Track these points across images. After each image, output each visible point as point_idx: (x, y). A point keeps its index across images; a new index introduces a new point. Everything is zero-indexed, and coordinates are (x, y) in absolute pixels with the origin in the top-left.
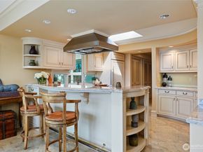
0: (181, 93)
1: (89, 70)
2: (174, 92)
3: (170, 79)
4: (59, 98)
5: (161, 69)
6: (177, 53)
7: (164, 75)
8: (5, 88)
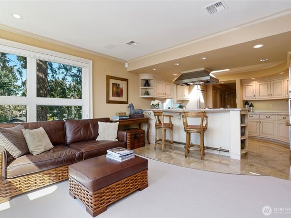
0: (264, 117)
1: (178, 99)
2: (258, 116)
3: (251, 106)
4: (200, 114)
5: (244, 98)
6: (258, 84)
7: (246, 103)
8: (136, 111)
